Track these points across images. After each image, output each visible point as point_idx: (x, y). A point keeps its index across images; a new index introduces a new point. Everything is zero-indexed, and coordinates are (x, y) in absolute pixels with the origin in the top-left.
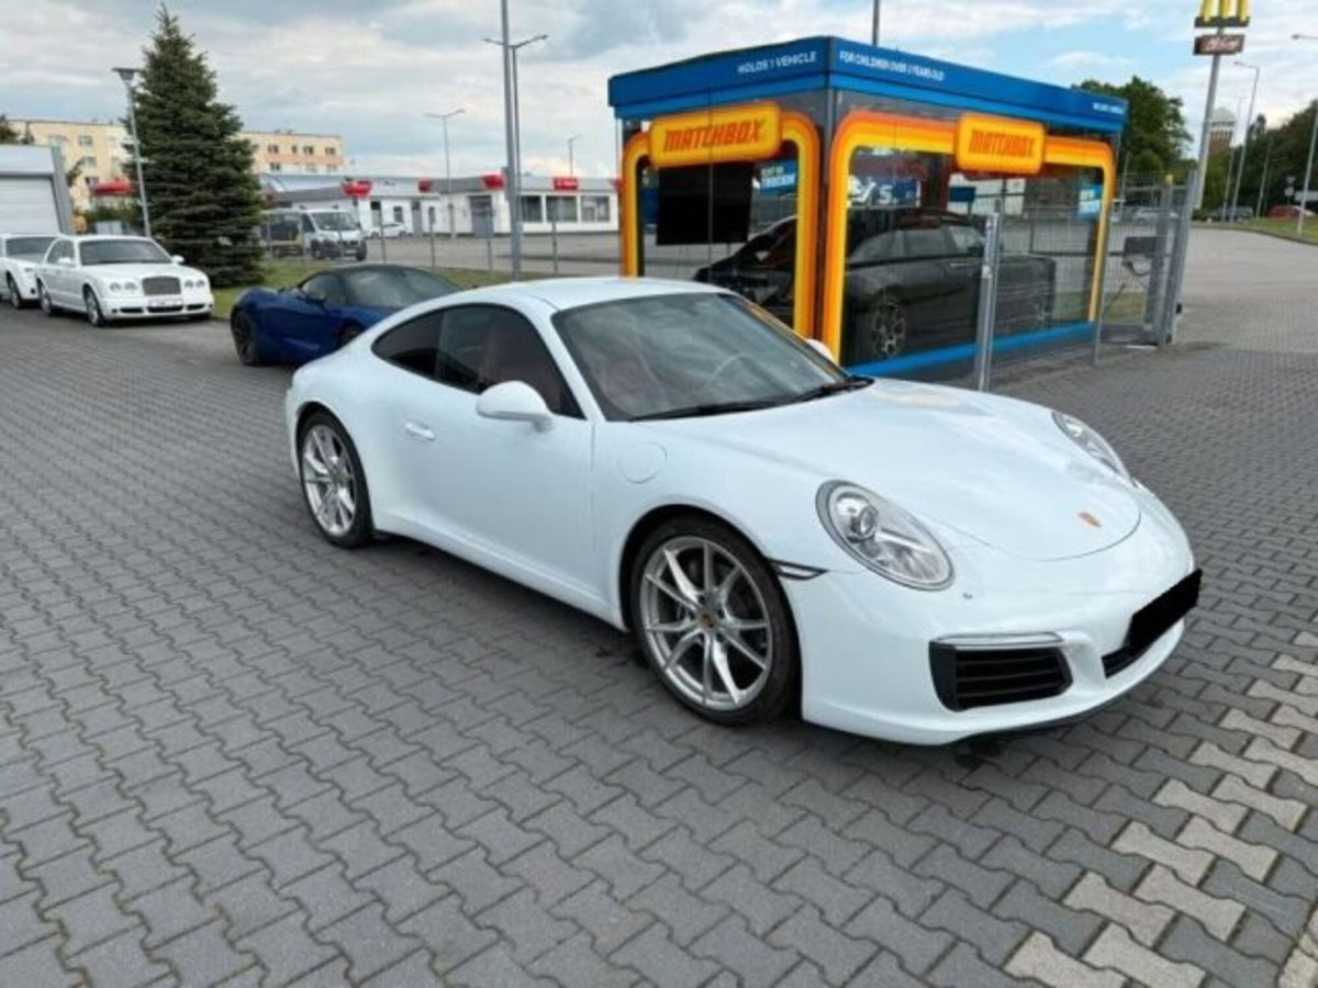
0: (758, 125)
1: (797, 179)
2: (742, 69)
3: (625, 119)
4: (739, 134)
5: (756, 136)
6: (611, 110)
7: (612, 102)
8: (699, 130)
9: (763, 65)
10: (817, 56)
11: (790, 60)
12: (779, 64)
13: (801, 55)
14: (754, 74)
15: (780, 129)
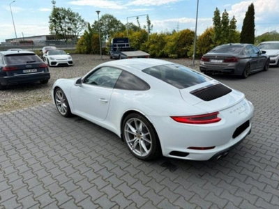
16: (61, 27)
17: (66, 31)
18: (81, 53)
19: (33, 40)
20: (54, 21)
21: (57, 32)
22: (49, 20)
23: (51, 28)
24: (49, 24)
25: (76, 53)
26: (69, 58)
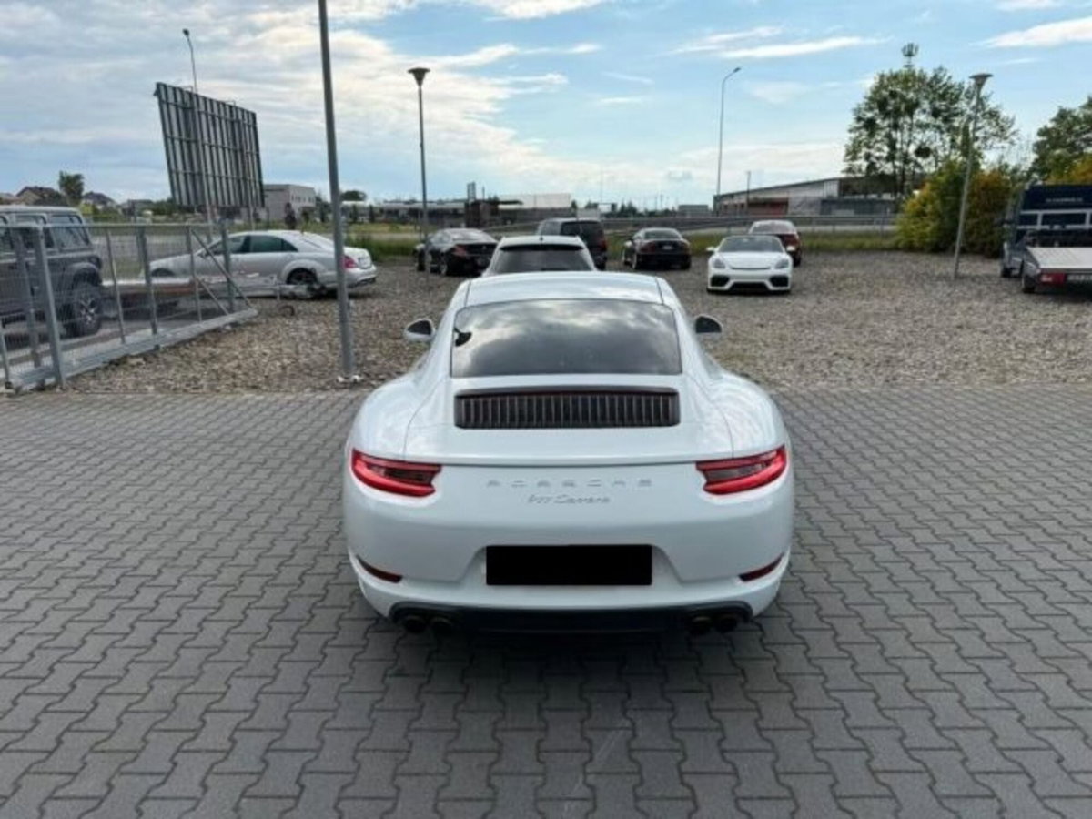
16: (892, 145)
17: (906, 159)
18: (910, 248)
19: (793, 196)
20: (870, 125)
21: (871, 167)
22: (850, 120)
23: (852, 153)
24: (847, 138)
25: (895, 249)
26: (782, 265)
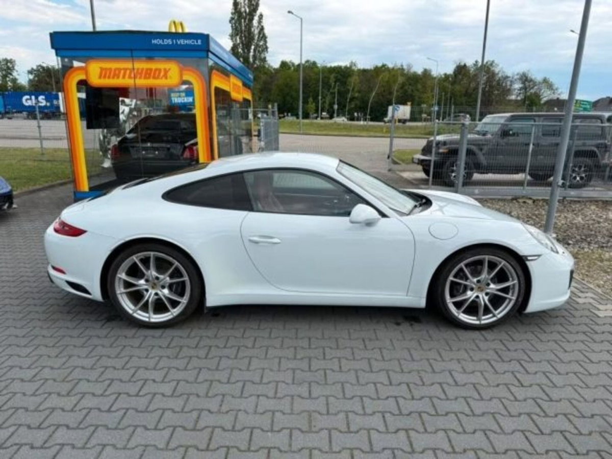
0: (166, 71)
1: (194, 99)
2: (155, 42)
3: (63, 58)
4: (154, 74)
5: (166, 76)
6: (53, 51)
7: (53, 46)
8: (125, 70)
9: (169, 42)
10: (202, 42)
11: (185, 42)
12: (179, 43)
13: (192, 40)
14: (162, 45)
15: (181, 76)
